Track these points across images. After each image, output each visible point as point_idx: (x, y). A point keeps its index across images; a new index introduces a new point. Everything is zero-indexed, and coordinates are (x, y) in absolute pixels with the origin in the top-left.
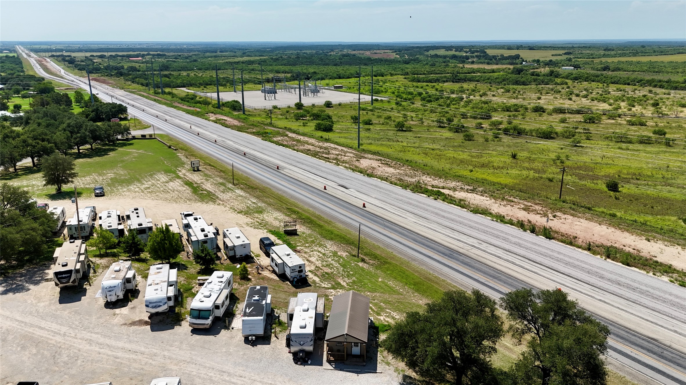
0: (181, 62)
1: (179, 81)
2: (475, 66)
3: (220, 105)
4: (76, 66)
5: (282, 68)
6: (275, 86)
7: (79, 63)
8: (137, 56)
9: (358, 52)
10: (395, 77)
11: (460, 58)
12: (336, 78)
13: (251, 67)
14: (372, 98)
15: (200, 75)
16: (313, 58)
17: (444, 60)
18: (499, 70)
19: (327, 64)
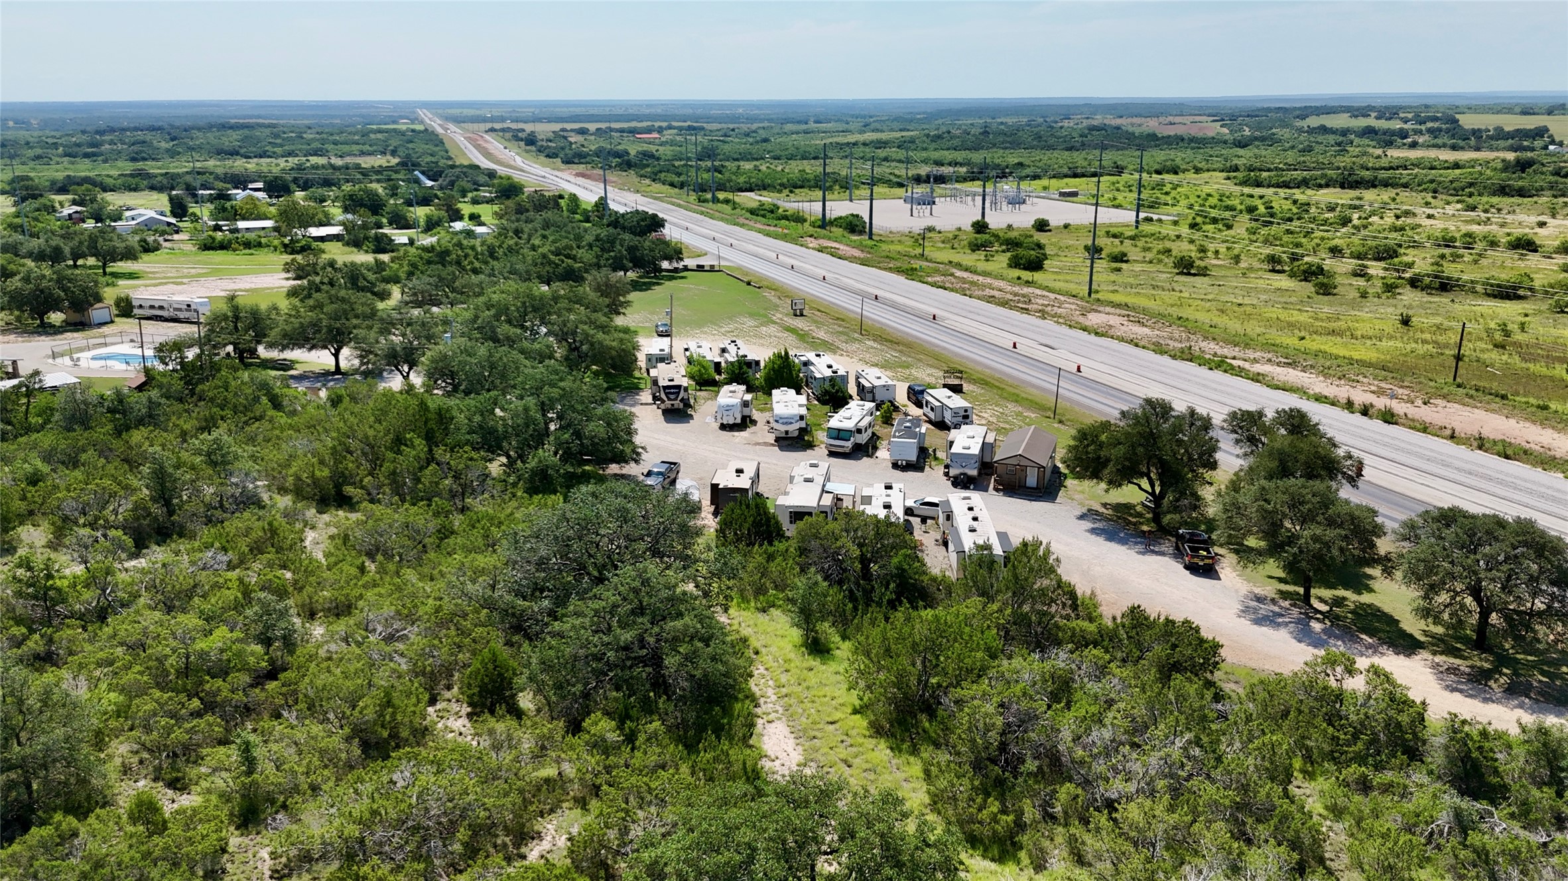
0: (735, 145)
1: (742, 180)
2: (1414, 154)
3: (824, 223)
4: (540, 150)
5: (949, 155)
6: (932, 191)
7: (544, 144)
8: (649, 130)
9: (1130, 120)
10: (1206, 175)
11: (1385, 134)
12: (1066, 176)
13: (882, 153)
14: (1137, 216)
15: (779, 168)
16: (1020, 134)
17: (1341, 139)
18: (1473, 163)
19: (1051, 148)
